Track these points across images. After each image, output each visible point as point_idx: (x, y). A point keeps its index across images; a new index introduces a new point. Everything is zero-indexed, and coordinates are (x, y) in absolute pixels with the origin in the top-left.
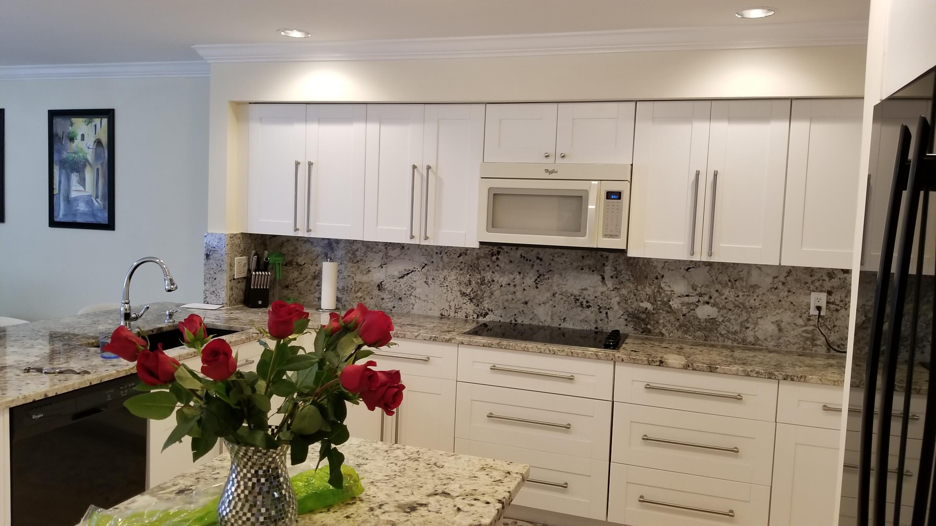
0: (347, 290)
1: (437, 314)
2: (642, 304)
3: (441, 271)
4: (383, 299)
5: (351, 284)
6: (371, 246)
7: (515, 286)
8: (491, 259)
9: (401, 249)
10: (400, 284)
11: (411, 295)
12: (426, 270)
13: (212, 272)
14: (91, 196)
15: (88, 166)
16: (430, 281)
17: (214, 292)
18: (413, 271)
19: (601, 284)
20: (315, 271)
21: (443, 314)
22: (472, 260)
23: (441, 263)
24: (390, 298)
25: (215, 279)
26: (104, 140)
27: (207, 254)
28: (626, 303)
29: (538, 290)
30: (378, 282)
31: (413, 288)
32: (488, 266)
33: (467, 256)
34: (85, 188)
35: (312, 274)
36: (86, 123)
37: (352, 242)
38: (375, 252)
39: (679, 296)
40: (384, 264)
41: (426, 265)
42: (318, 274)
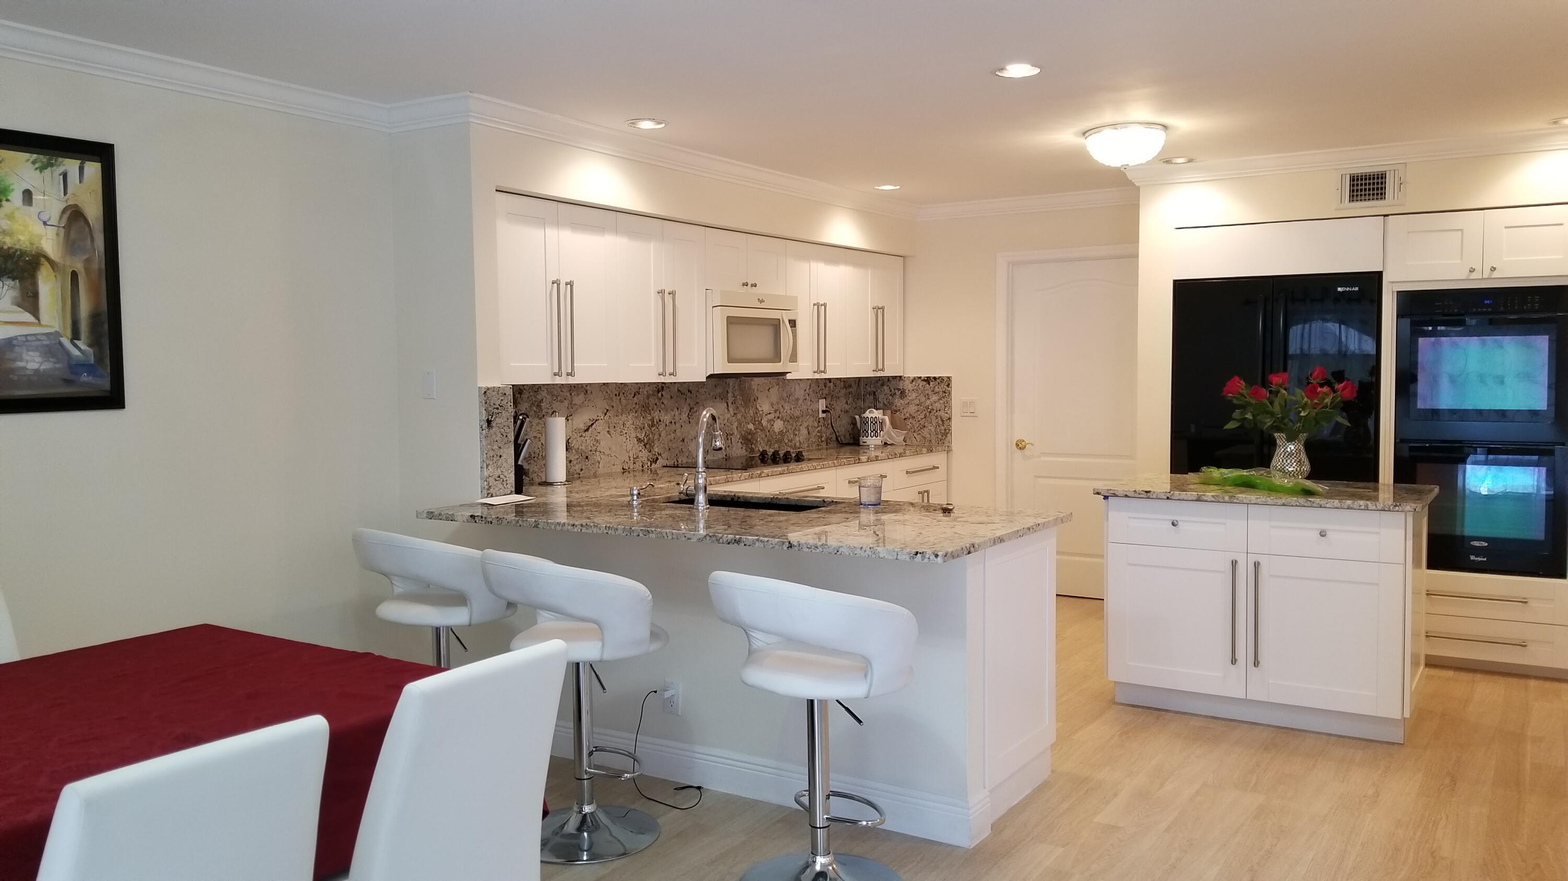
1: (620, 469)
2: (749, 426)
3: (620, 417)
7: (675, 423)
8: (658, 396)
9: (584, 394)
10: (586, 438)
11: (596, 451)
12: (608, 417)
13: (496, 447)
14: (57, 334)
16: (612, 431)
17: (499, 477)
18: (596, 420)
19: (726, 411)
21: (624, 467)
22: (644, 399)
23: (620, 406)
24: (578, 459)
25: (500, 456)
27: (488, 419)
28: (741, 427)
29: (690, 425)
31: (597, 441)
32: (656, 404)
33: (640, 396)
39: (766, 415)
40: (570, 416)
41: (607, 410)
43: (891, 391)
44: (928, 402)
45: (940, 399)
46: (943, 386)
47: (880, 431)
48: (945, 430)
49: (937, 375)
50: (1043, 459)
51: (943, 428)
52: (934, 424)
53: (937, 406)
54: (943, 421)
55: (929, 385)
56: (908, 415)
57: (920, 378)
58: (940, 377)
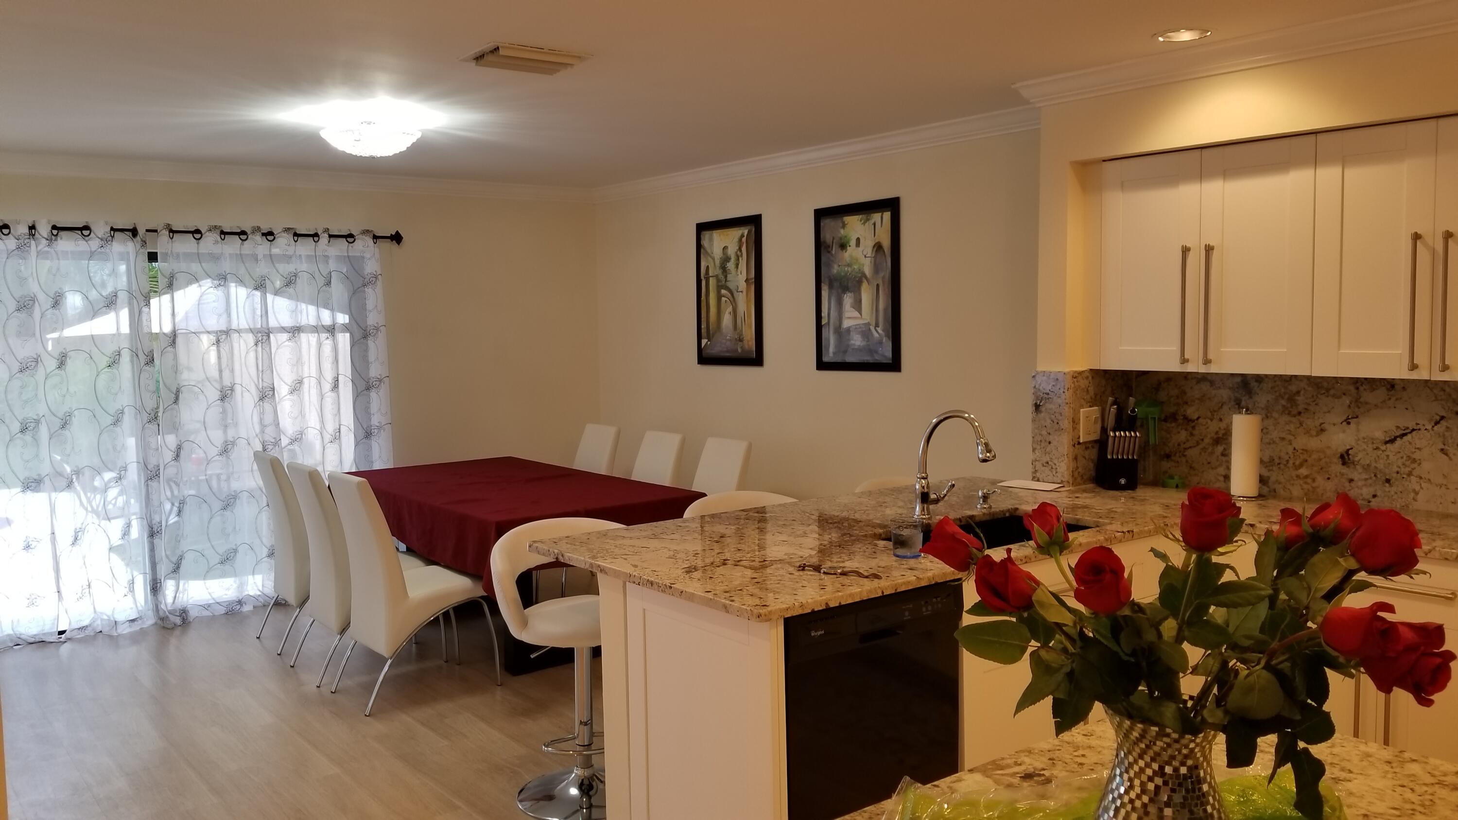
0: (1279, 464)
4: (1351, 481)
5: (1287, 453)
6: (1325, 384)
9: (1388, 390)
10: (1388, 453)
11: (1410, 474)
12: (1444, 428)
13: (1044, 432)
14: (869, 324)
15: (865, 281)
16: (1452, 449)
17: (1048, 463)
18: (1413, 430)
20: (1218, 429)
24: (1366, 480)
25: (1050, 443)
26: (886, 243)
27: (1036, 404)
30: (1342, 449)
31: (1414, 461)
34: (861, 315)
35: (1213, 435)
36: (862, 221)
37: (1288, 379)
38: (1334, 396)
40: (1353, 418)
41: (1442, 418)
42: (1224, 435)
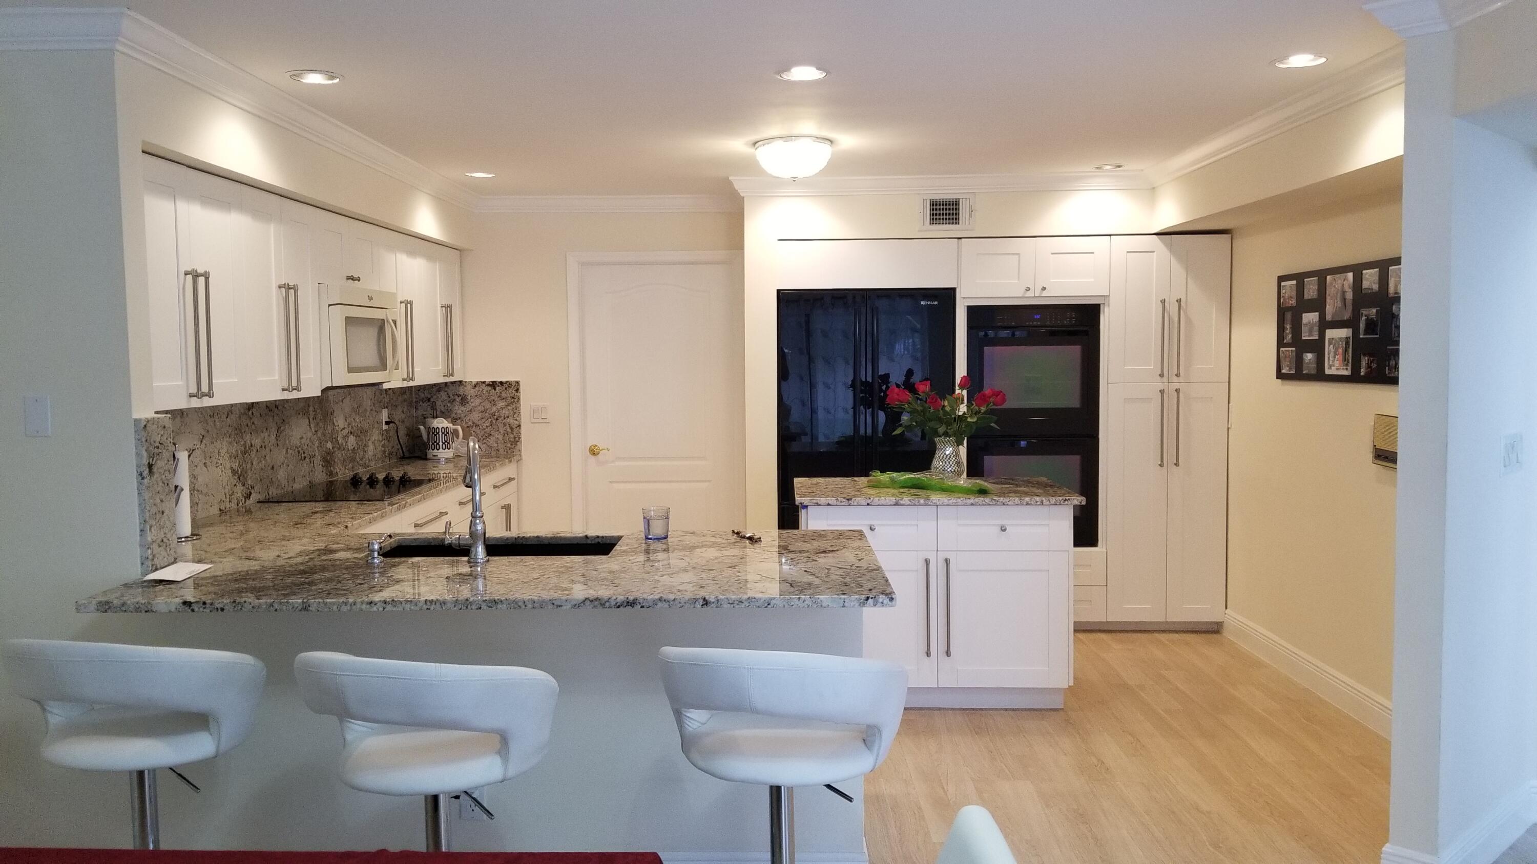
1: (215, 511)
2: (328, 445)
3: (214, 443)
7: (265, 447)
8: (249, 417)
9: (181, 419)
12: (203, 447)
13: (157, 501)
16: (208, 462)
17: (162, 541)
18: (193, 450)
19: (309, 428)
21: (221, 508)
22: (237, 420)
23: (215, 431)
25: (163, 513)
27: (149, 463)
28: (321, 447)
32: (247, 426)
33: (232, 418)
39: (341, 430)
41: (203, 437)
43: (449, 397)
44: (494, 409)
45: (508, 405)
46: (511, 391)
47: (452, 443)
48: (515, 438)
49: (504, 380)
50: (617, 463)
51: (512, 436)
52: (502, 432)
53: (505, 412)
54: (512, 429)
55: (495, 390)
56: (470, 423)
57: (484, 382)
58: (507, 382)
